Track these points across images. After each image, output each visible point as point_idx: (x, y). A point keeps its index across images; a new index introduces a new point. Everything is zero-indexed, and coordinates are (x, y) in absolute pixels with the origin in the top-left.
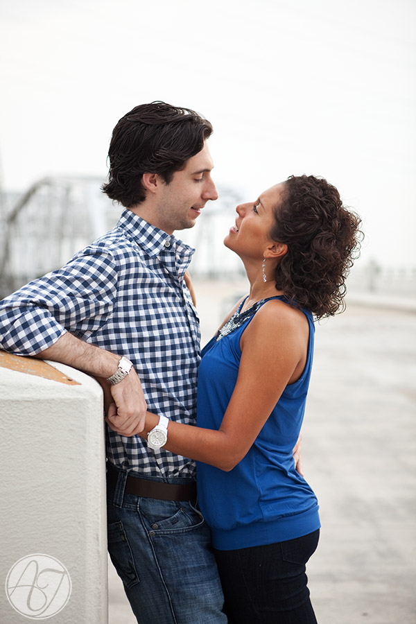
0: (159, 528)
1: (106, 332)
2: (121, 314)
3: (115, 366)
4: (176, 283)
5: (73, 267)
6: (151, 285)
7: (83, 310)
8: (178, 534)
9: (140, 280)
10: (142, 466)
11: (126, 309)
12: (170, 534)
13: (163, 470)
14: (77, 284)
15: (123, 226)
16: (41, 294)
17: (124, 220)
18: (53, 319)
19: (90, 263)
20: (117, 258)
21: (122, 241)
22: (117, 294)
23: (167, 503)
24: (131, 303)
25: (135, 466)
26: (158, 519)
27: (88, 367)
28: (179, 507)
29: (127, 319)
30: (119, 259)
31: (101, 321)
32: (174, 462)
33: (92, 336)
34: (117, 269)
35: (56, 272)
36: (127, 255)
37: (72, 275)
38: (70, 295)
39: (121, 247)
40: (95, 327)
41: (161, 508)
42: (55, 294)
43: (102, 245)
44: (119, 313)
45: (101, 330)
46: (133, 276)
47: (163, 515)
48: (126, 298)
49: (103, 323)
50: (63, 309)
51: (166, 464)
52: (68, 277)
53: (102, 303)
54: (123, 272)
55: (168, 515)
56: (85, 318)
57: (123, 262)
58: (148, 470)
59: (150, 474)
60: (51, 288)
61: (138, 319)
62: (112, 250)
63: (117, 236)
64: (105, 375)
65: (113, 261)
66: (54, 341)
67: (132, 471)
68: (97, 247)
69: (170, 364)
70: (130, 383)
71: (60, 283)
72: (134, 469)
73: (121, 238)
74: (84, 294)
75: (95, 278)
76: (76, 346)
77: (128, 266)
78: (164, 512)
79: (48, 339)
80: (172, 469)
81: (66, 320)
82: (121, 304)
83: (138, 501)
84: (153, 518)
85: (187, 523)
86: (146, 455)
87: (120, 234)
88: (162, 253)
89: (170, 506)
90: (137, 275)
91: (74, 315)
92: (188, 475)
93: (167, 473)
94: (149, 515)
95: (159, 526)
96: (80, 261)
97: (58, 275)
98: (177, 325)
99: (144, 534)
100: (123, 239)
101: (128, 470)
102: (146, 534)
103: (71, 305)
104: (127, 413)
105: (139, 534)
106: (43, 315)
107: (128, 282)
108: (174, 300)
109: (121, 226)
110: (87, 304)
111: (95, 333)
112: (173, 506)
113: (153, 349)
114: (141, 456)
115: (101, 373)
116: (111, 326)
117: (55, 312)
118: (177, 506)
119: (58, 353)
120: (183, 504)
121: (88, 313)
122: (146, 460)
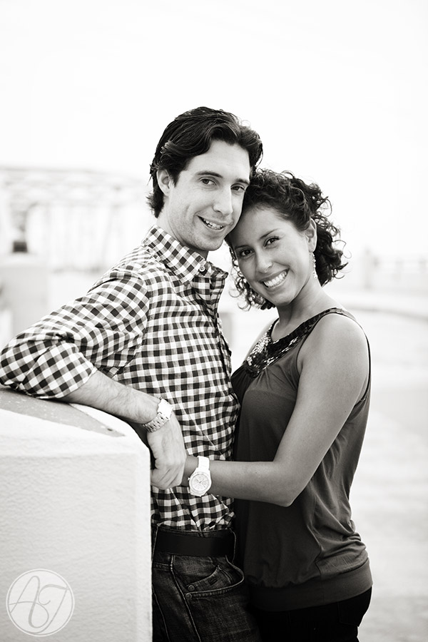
0: (196, 589)
1: (134, 368)
2: (151, 348)
3: (153, 411)
4: (209, 311)
5: (99, 294)
6: (183, 314)
7: (111, 344)
8: (217, 596)
9: (172, 309)
10: (175, 519)
11: (156, 341)
12: (209, 596)
13: (198, 523)
14: (106, 312)
15: (152, 245)
16: (67, 326)
17: (153, 239)
18: (81, 355)
19: (119, 289)
20: (149, 282)
21: (152, 264)
22: (148, 324)
23: (203, 560)
24: (161, 334)
25: (167, 519)
26: (194, 579)
27: (122, 412)
28: (216, 563)
29: (157, 353)
30: (150, 284)
31: (129, 356)
32: (211, 514)
33: (118, 373)
34: (149, 295)
35: (80, 300)
36: (158, 280)
37: (98, 302)
38: (99, 326)
39: (152, 271)
40: (122, 363)
41: (196, 566)
42: (83, 325)
43: (130, 268)
44: (148, 346)
45: (128, 365)
46: (166, 303)
47: (199, 574)
48: (156, 329)
49: (130, 358)
50: (91, 343)
51: (202, 516)
52: (94, 305)
53: (132, 335)
54: (156, 299)
55: (205, 574)
56: (112, 353)
57: (155, 287)
58: (181, 523)
59: (184, 528)
60: (77, 318)
61: (169, 352)
62: (142, 274)
63: (145, 258)
64: (142, 421)
65: (144, 286)
66: (85, 380)
67: (163, 525)
68: (125, 270)
69: (203, 403)
70: (170, 430)
71: (86, 312)
72: (165, 523)
73: (150, 261)
74: (114, 325)
75: (125, 306)
76: (109, 387)
77: (161, 292)
78: (200, 571)
79: (78, 378)
80: (208, 521)
81: (92, 355)
82: (150, 336)
83: (171, 559)
84: (188, 579)
85: (226, 582)
86: (180, 506)
87: (148, 256)
88: (196, 279)
89: (207, 563)
90: (169, 303)
91: (101, 350)
92: (224, 526)
93: (203, 525)
94: (184, 575)
95: (196, 588)
96: (106, 287)
97: (82, 303)
98: (210, 358)
99: (179, 597)
100: (153, 261)
101: (159, 525)
102: (182, 597)
103: (100, 339)
104: (167, 465)
105: (173, 597)
106: (71, 351)
107: (160, 310)
108: (207, 330)
109: (150, 246)
110: (116, 337)
111: (121, 370)
112: (210, 563)
113: (184, 387)
114: (174, 508)
115: (137, 419)
116: (139, 361)
117: (81, 346)
118: (214, 563)
119: (89, 395)
120: (220, 560)
121: (116, 347)
122: (180, 513)
